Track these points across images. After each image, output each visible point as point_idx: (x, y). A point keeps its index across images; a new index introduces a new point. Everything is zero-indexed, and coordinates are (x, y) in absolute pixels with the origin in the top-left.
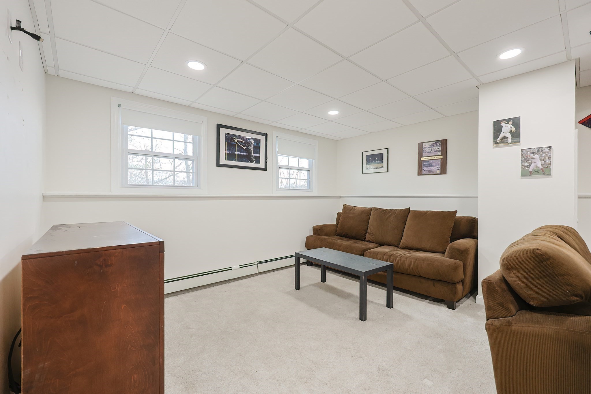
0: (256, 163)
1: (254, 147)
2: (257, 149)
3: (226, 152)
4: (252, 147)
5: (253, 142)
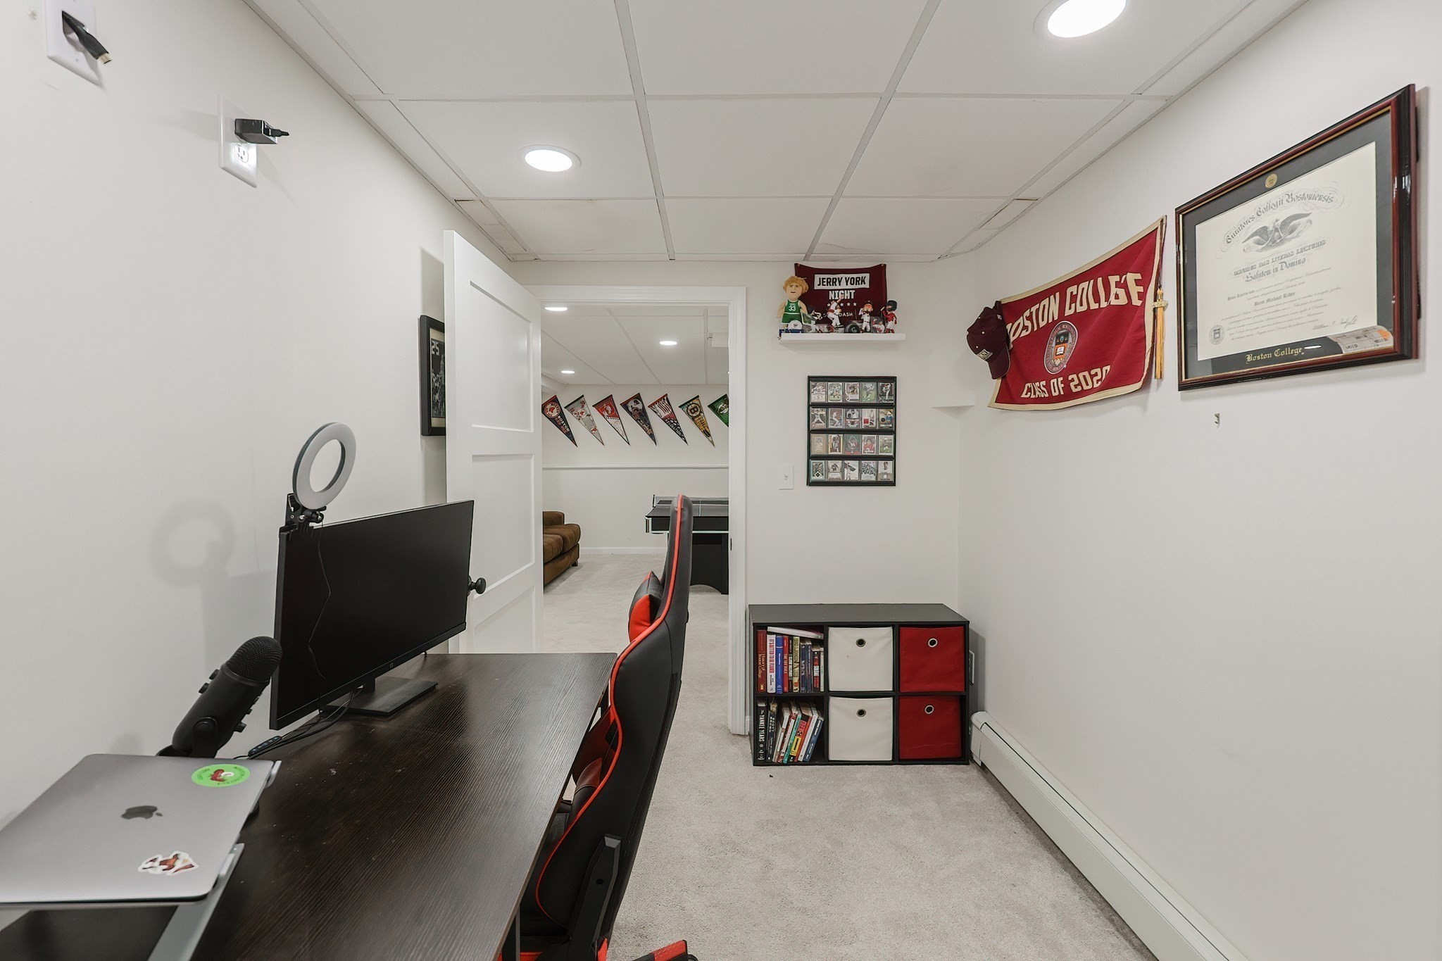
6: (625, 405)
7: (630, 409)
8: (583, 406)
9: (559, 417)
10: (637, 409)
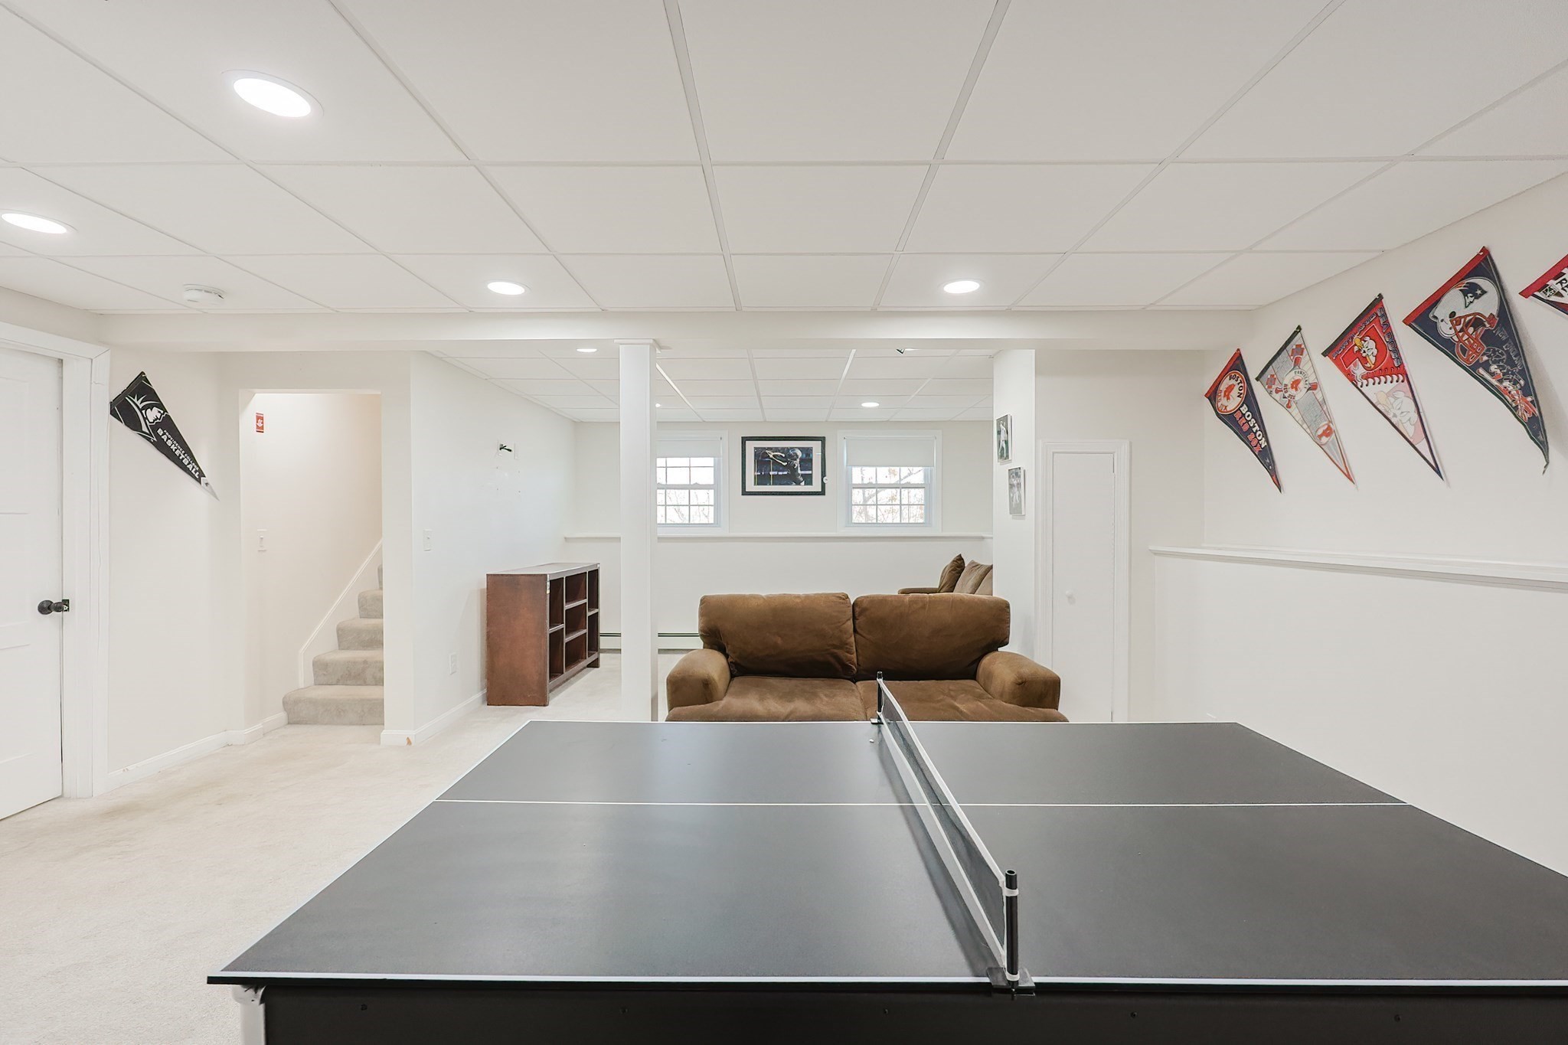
0: (805, 484)
1: (802, 460)
2: (807, 462)
3: (756, 474)
4: (798, 460)
5: (799, 453)
6: (1422, 320)
7: (1446, 329)
8: (1297, 362)
9: (1244, 409)
10: (1477, 321)
